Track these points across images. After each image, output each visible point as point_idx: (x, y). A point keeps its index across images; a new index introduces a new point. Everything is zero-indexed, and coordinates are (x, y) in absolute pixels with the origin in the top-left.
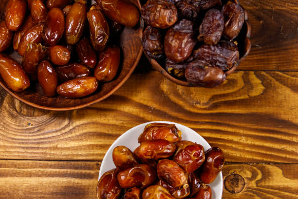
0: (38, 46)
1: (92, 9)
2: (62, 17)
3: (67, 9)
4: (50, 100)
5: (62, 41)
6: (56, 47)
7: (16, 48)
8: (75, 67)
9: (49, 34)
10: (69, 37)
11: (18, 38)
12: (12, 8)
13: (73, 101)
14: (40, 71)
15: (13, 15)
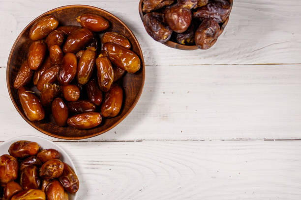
0: (53, 86)
1: (100, 56)
2: (75, 62)
3: (80, 54)
4: (61, 129)
5: (74, 82)
6: (68, 87)
7: (35, 83)
8: (84, 103)
9: (63, 76)
10: (80, 79)
11: (37, 75)
12: (34, 51)
13: (80, 131)
14: (53, 107)
15: (34, 57)
